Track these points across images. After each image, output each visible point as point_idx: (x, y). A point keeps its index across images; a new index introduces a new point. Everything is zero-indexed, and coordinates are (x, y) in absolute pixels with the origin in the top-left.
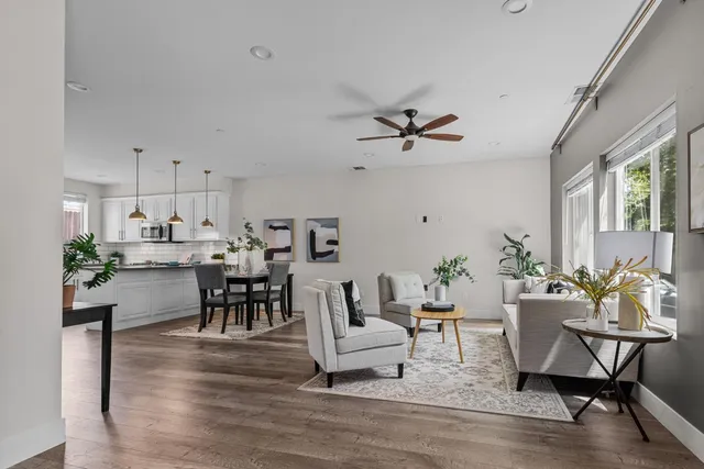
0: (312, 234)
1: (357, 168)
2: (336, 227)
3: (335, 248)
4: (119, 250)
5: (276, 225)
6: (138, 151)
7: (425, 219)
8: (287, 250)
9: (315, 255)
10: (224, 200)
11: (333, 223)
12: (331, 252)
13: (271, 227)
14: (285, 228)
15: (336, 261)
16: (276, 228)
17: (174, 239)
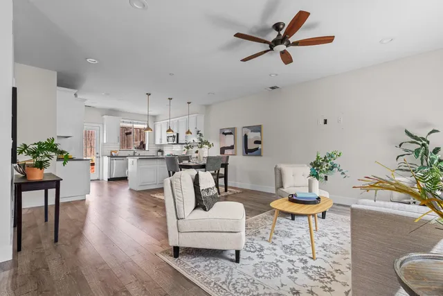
0: (246, 136)
1: (273, 88)
2: (260, 131)
3: (260, 146)
4: (161, 148)
5: (226, 132)
6: (149, 94)
7: (326, 122)
8: (232, 147)
9: (247, 151)
10: (201, 119)
11: (258, 129)
12: (257, 149)
13: (223, 133)
14: (231, 133)
15: (260, 155)
16: (226, 134)
17: (179, 142)
